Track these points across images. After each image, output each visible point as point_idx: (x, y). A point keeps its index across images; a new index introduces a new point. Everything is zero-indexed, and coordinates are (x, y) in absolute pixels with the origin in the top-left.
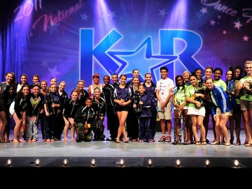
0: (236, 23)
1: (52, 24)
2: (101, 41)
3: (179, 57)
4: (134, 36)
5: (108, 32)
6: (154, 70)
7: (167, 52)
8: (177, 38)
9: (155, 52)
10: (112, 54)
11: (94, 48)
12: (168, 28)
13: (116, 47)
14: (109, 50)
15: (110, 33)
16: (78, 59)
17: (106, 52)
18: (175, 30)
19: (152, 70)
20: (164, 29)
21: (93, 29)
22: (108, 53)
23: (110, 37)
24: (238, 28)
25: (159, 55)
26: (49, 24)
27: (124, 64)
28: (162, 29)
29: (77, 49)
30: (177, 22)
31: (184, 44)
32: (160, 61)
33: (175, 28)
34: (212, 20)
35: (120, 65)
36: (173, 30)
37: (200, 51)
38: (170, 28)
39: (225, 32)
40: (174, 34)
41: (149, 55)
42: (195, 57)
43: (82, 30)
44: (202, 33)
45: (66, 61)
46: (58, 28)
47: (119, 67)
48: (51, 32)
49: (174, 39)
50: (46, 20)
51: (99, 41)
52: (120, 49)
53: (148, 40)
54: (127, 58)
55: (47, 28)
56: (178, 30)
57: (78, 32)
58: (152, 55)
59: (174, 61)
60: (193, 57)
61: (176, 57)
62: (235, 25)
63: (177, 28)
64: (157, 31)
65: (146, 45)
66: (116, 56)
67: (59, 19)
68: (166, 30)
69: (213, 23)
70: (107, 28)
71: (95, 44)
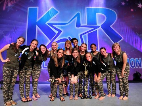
0: (138, 4)
1: (9, 5)
2: (43, 16)
3: (101, 26)
4: (67, 12)
5: (48, 9)
6: (82, 36)
7: (92, 23)
8: (99, 13)
9: (83, 23)
10: (51, 24)
11: (37, 20)
12: (92, 6)
13: (54, 20)
14: (49, 22)
15: (50, 10)
16: (26, 29)
17: (46, 23)
18: (97, 8)
19: (81, 36)
20: (89, 7)
21: (38, 8)
22: (48, 24)
23: (49, 13)
24: (141, 7)
25: (86, 25)
26: (7, 5)
27: (60, 32)
28: (88, 7)
29: (25, 22)
30: (98, 3)
31: (104, 18)
32: (87, 29)
33: (97, 7)
34: (122, 2)
35: (57, 32)
36: (96, 7)
37: (116, 23)
38: (94, 7)
39: (132, 10)
40: (96, 11)
41: (78, 25)
42: (112, 26)
43: (29, 8)
44: (116, 10)
45: (17, 30)
46: (13, 7)
47: (56, 34)
48: (8, 11)
49: (97, 14)
50: (5, 3)
51: (41, 15)
52: (57, 21)
53: (78, 15)
54: (61, 27)
55: (6, 8)
56: (100, 8)
57: (27, 9)
58: (81, 25)
59: (97, 29)
60: (111, 26)
61: (99, 27)
62: (138, 5)
63: (98, 6)
64: (84, 9)
65: (76, 18)
66: (54, 26)
67: (14, 2)
68: (91, 7)
69: (123, 4)
70: (48, 7)
71: (39, 18)
